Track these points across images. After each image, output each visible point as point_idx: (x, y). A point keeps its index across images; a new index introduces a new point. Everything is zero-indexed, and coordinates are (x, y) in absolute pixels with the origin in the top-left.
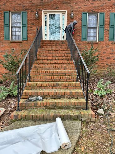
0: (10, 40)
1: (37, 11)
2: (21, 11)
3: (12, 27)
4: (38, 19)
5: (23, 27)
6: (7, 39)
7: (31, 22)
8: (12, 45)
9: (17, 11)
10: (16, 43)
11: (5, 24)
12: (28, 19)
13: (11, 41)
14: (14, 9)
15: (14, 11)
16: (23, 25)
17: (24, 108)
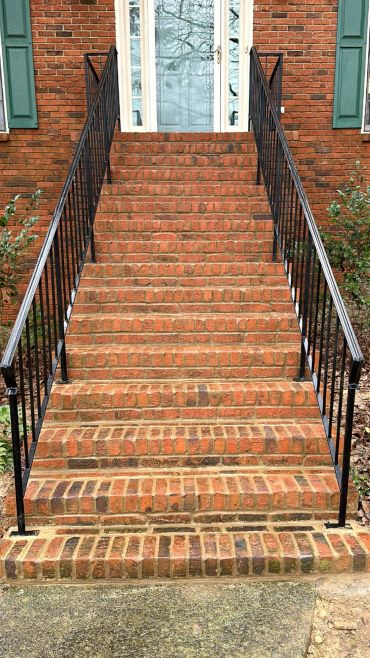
5: (11, 51)
7: (52, 21)
16: (7, 36)
17: (46, 522)
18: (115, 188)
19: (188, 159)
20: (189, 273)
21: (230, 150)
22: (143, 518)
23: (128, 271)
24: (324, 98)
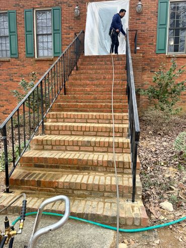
0: (34, 57)
1: (77, 5)
2: (51, 7)
3: (37, 35)
4: (79, 19)
5: (55, 34)
6: (30, 55)
7: (67, 25)
8: (37, 65)
9: (46, 7)
10: (44, 62)
11: (26, 31)
12: (63, 20)
13: (36, 58)
14: (40, 4)
15: (40, 7)
16: (54, 30)
17: (18, 189)
18: (77, 72)
19: (103, 63)
20: (95, 98)
21: (118, 60)
22: (54, 190)
23: (75, 98)
24: (153, 44)
